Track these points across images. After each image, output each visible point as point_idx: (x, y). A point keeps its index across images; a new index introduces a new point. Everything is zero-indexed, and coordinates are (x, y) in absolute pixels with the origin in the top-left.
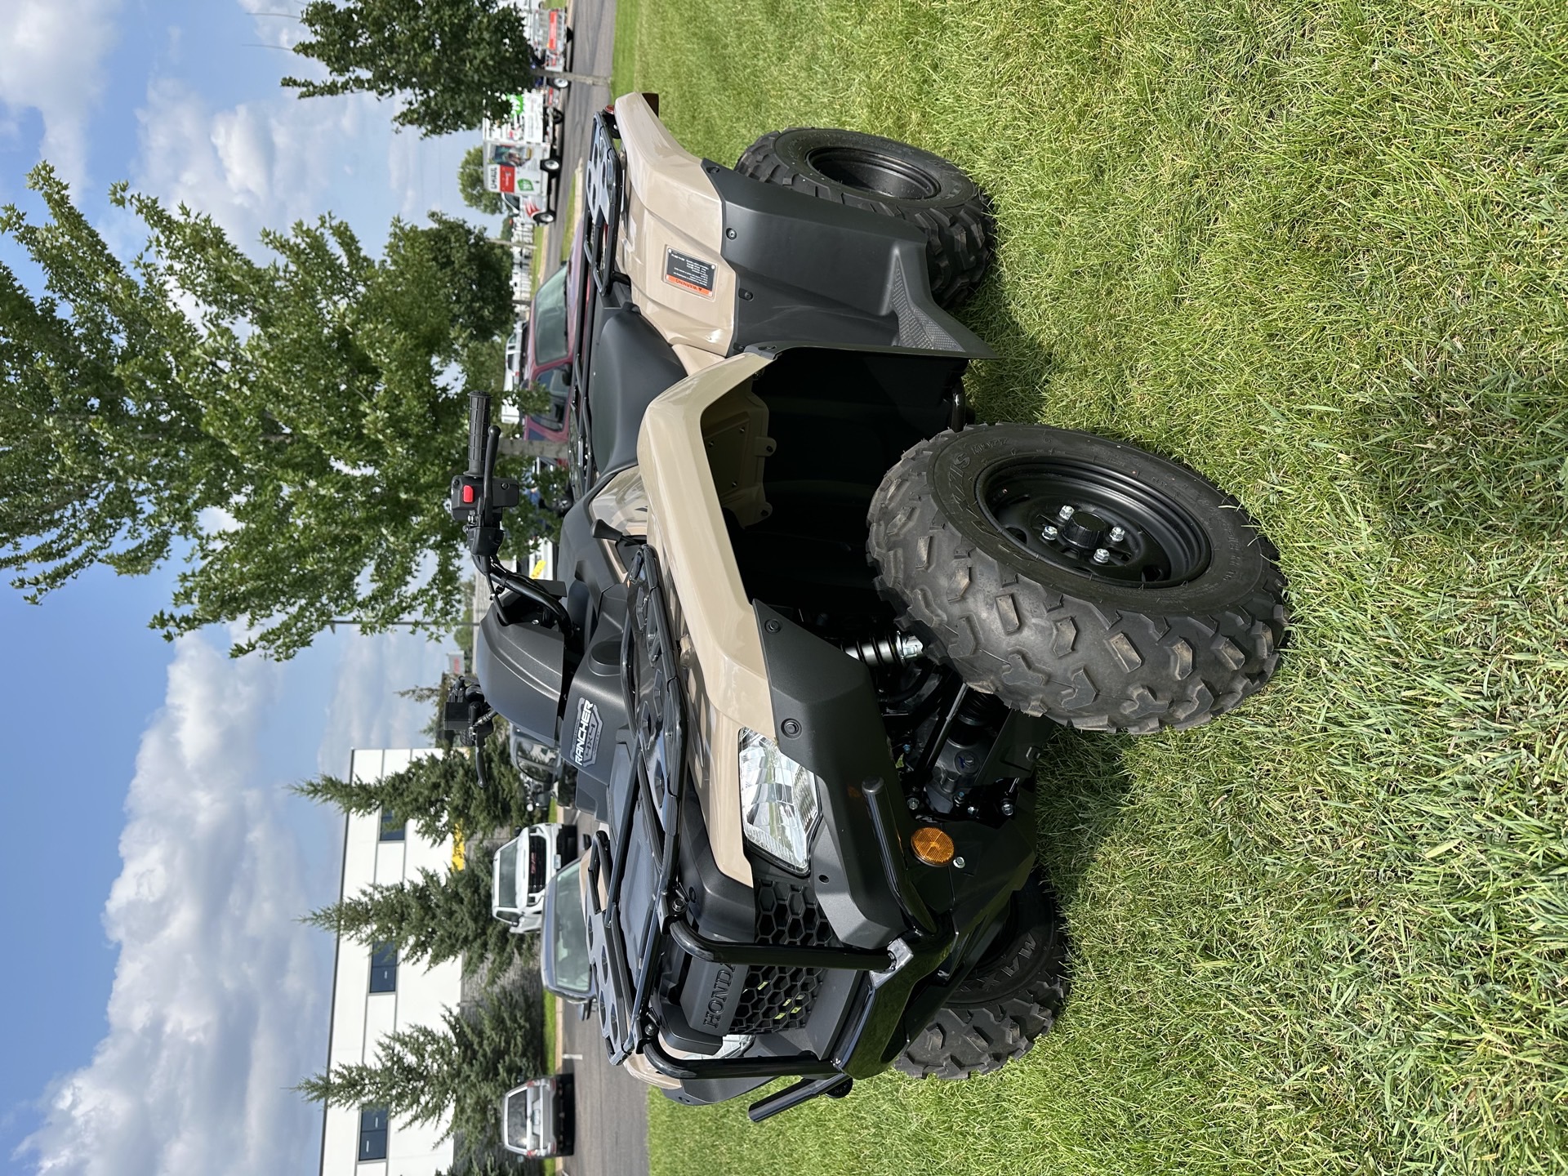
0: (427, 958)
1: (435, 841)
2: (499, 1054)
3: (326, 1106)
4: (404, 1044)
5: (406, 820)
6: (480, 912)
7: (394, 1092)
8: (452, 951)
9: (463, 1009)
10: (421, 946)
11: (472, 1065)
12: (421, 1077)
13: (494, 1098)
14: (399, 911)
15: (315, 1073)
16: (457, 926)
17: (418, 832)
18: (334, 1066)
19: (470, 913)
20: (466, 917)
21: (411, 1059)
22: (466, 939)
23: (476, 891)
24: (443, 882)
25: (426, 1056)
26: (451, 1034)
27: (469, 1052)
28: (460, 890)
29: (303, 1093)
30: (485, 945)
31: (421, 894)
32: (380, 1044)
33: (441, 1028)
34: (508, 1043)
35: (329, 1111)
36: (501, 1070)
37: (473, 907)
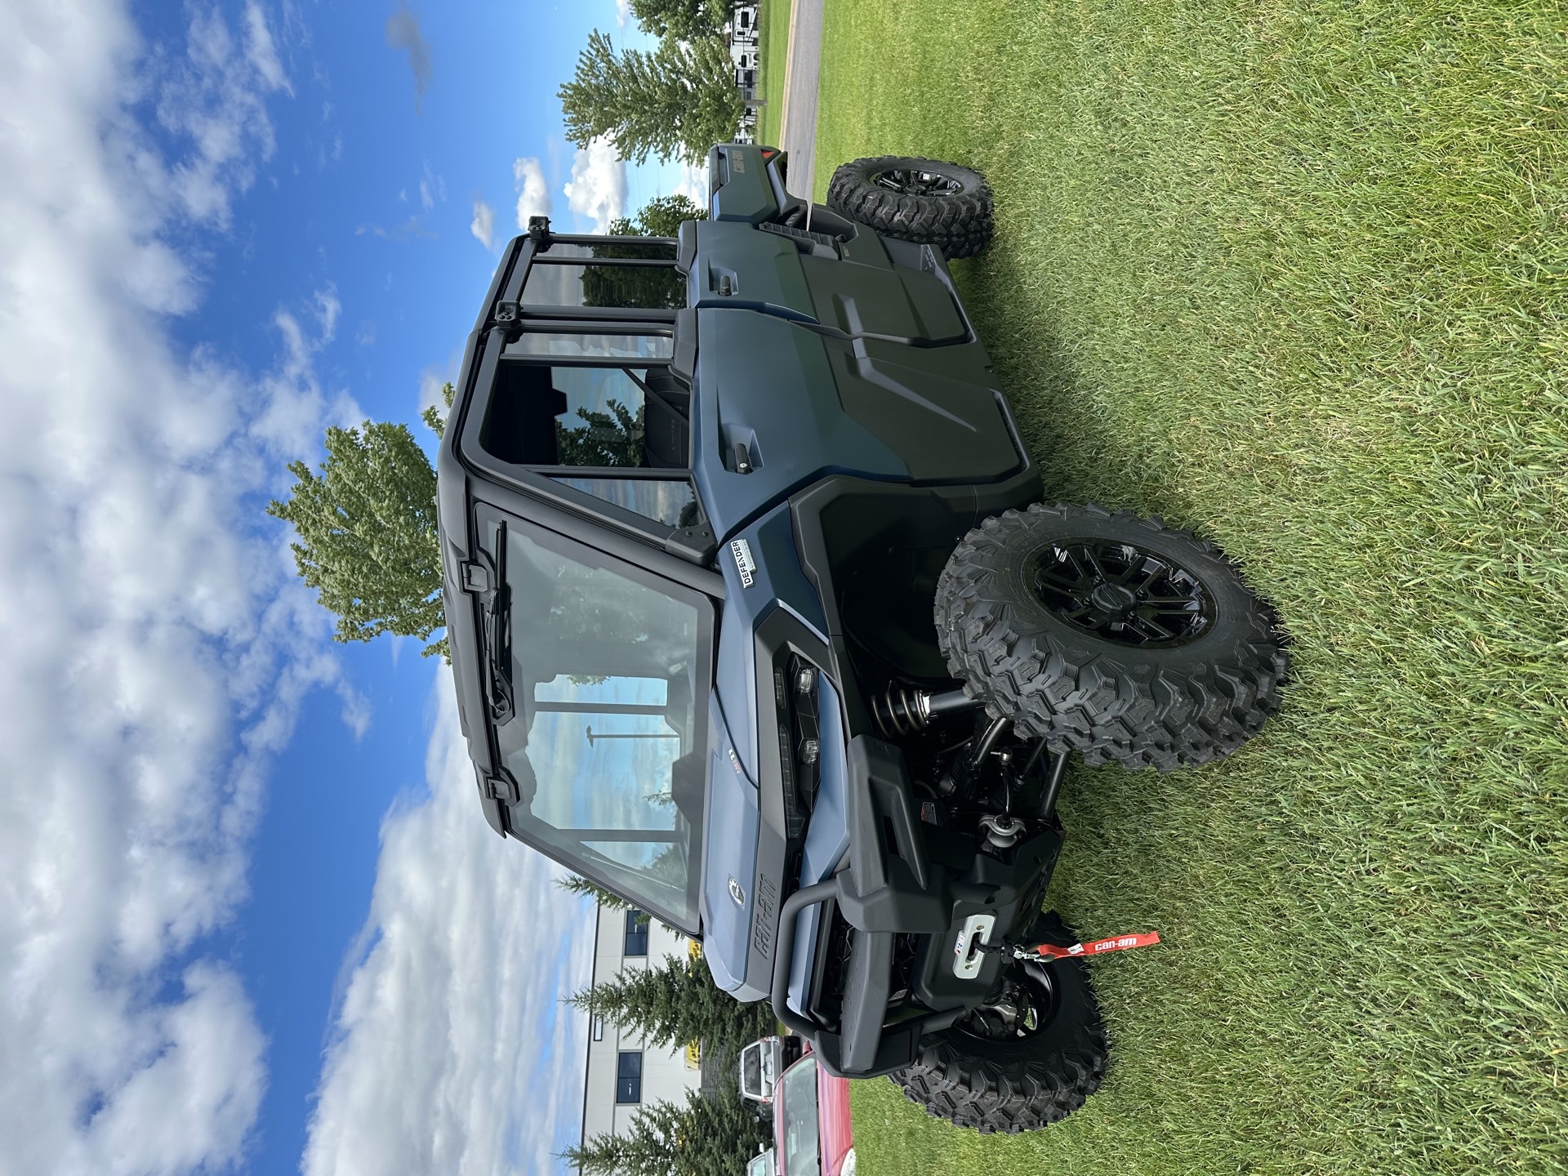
0: (672, 1041)
2: (737, 1133)
4: (653, 1120)
7: (643, 1165)
10: (666, 1031)
11: (714, 1139)
21: (659, 1135)
22: (706, 1022)
24: (685, 970)
25: (673, 1133)
26: (693, 1112)
30: (724, 1030)
31: (666, 980)
32: (633, 1119)
33: (684, 1106)
34: (745, 1123)
36: (740, 1146)
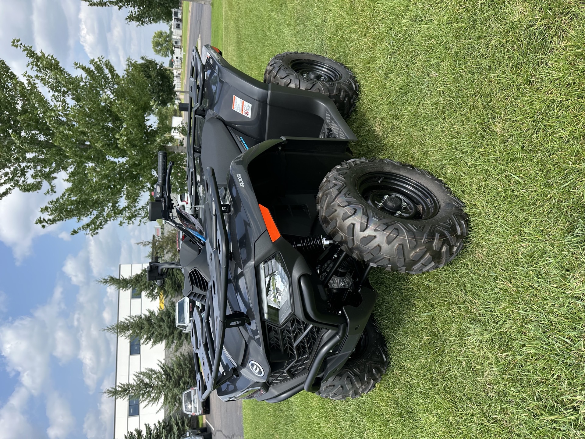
0: (151, 343)
1: (153, 299)
2: (180, 378)
4: (144, 375)
5: (141, 292)
6: (171, 325)
7: (141, 393)
8: (161, 340)
9: (166, 361)
10: (149, 338)
11: (170, 382)
12: (150, 387)
13: (179, 393)
14: (140, 325)
16: (162, 330)
17: (146, 296)
18: (118, 384)
19: (167, 326)
20: (166, 327)
21: (147, 380)
22: (166, 335)
23: (169, 317)
24: (157, 314)
25: (153, 379)
26: (161, 371)
27: (169, 377)
28: (163, 317)
29: (106, 394)
30: (173, 337)
31: (148, 319)
32: (135, 376)
33: (158, 369)
34: (183, 373)
35: (117, 400)
36: (181, 383)
37: (168, 323)
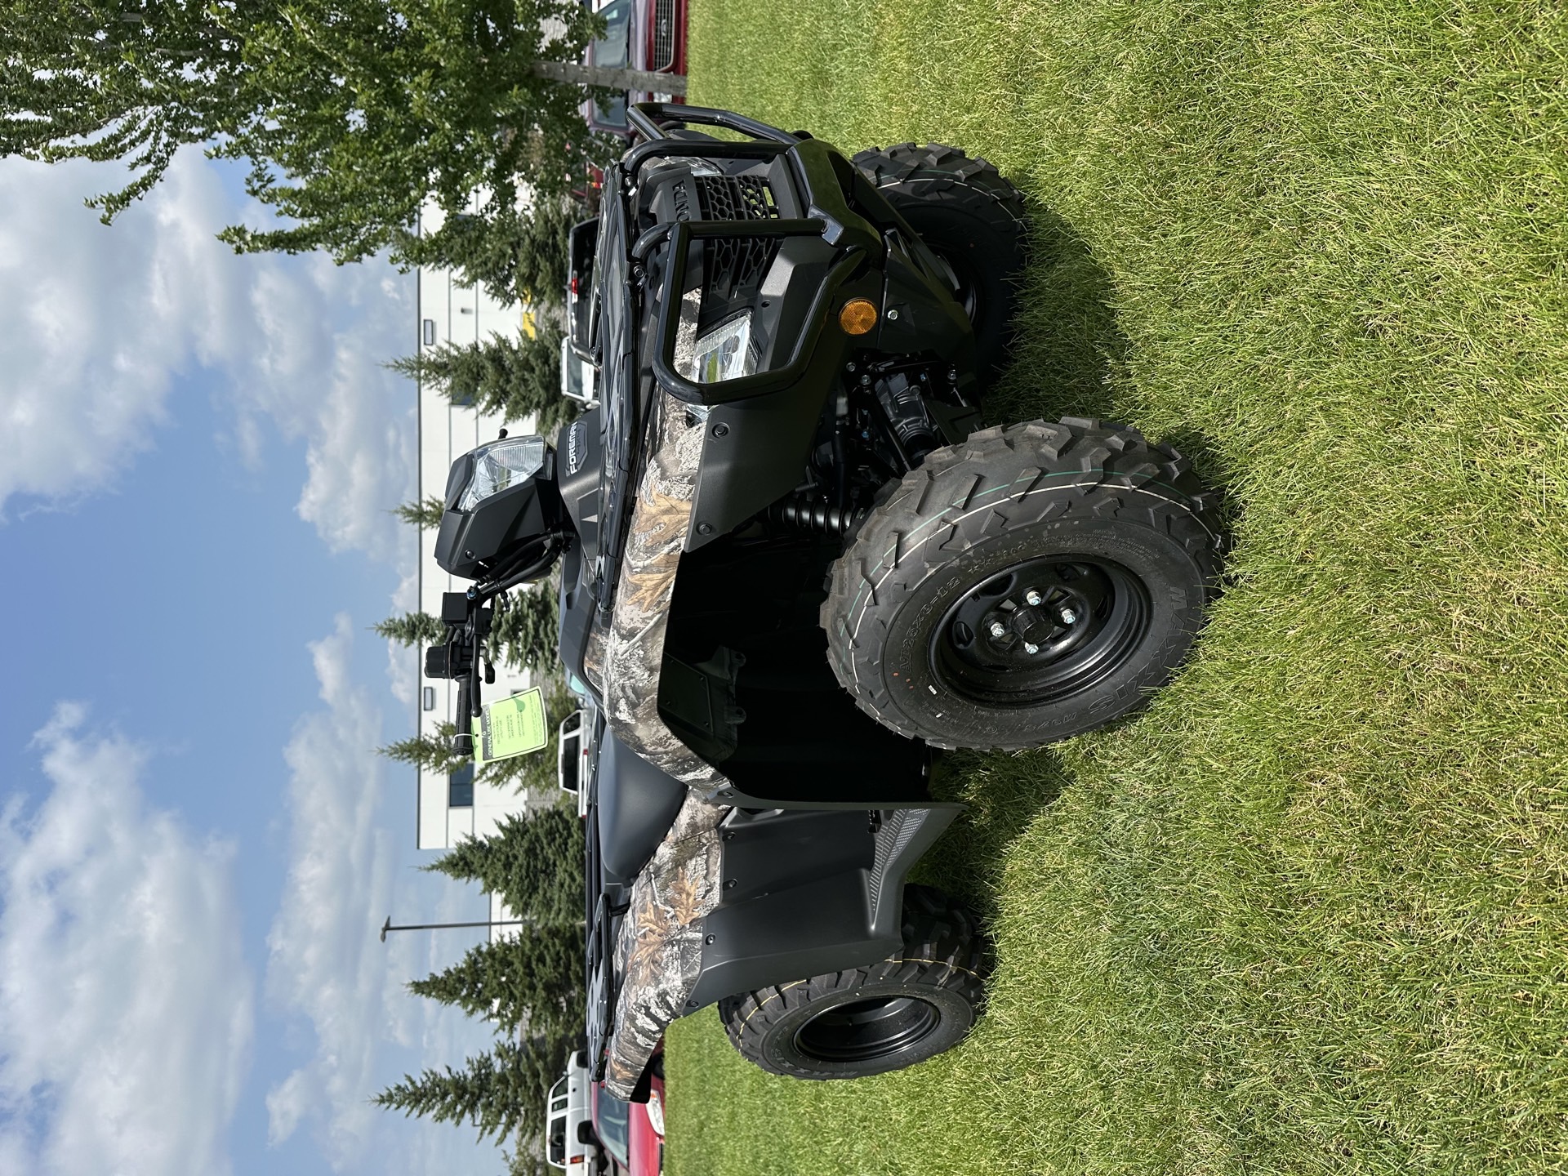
1: (504, 304)
3: (421, 529)
6: (550, 382)
8: (526, 412)
10: (497, 402)
15: (409, 500)
17: (488, 293)
18: (425, 497)
22: (538, 404)
23: (546, 362)
24: (515, 347)
28: (531, 359)
29: (399, 516)
35: (423, 533)
